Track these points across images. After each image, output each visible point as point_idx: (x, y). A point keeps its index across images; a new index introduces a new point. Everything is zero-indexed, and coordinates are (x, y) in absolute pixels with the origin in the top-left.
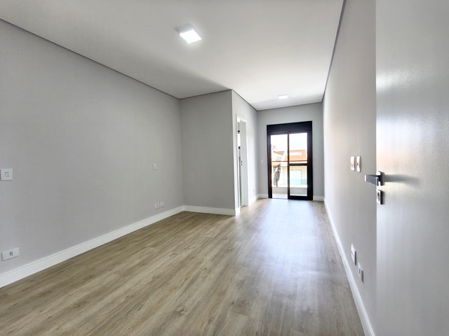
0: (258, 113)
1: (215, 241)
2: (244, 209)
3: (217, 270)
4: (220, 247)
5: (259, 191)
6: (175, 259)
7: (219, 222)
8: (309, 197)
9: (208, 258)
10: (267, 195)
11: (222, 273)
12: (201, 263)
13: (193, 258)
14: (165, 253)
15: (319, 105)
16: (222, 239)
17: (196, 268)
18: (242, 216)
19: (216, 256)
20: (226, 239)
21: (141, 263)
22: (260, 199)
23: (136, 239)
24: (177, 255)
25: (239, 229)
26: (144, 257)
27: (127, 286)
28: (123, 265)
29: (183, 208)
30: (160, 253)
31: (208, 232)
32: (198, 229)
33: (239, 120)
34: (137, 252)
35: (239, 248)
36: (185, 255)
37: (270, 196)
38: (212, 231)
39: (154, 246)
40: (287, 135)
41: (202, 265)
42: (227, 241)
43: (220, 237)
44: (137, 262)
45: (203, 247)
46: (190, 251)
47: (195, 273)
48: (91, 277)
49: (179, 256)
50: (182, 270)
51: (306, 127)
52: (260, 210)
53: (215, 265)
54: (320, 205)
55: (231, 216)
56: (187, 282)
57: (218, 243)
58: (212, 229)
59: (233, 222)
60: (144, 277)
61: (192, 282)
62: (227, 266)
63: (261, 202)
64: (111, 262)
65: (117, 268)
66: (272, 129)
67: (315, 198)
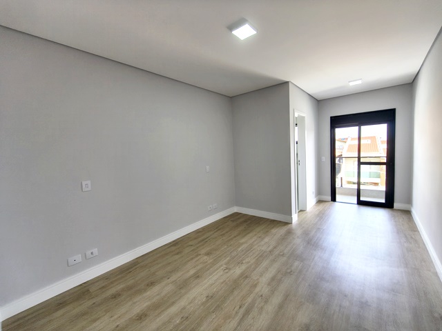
0: (319, 103)
1: (271, 257)
2: (303, 215)
3: (276, 300)
4: (276, 265)
5: (319, 192)
6: (228, 275)
7: (274, 231)
8: (388, 204)
9: (265, 279)
10: (330, 198)
11: (281, 306)
12: (255, 286)
13: (247, 277)
14: (218, 265)
15: (408, 87)
16: (279, 255)
17: (250, 292)
18: (300, 224)
19: (273, 279)
20: (283, 255)
21: (195, 274)
22: (320, 202)
23: (190, 243)
24: (230, 269)
25: (298, 242)
26: (199, 268)
27: (182, 303)
28: (179, 274)
29: (235, 209)
30: (213, 264)
31: (263, 243)
32: (251, 238)
33: (296, 115)
34: (192, 259)
35: (300, 272)
36: (238, 271)
37: (334, 199)
38: (266, 241)
39: (208, 254)
40: (357, 127)
41: (257, 289)
42: (284, 259)
43: (276, 252)
44: (192, 272)
45: (257, 263)
46: (244, 267)
47: (249, 300)
48: (152, 284)
49: (232, 272)
50: (236, 293)
51: (387, 116)
52: (321, 216)
53: (273, 292)
54: (405, 216)
55: (287, 224)
56: (242, 310)
57: (274, 261)
58: (266, 240)
59: (290, 232)
60: (198, 293)
61: (247, 312)
62: (287, 297)
63: (321, 206)
64: (169, 268)
65: (174, 278)
66: (337, 122)
67: (396, 205)
